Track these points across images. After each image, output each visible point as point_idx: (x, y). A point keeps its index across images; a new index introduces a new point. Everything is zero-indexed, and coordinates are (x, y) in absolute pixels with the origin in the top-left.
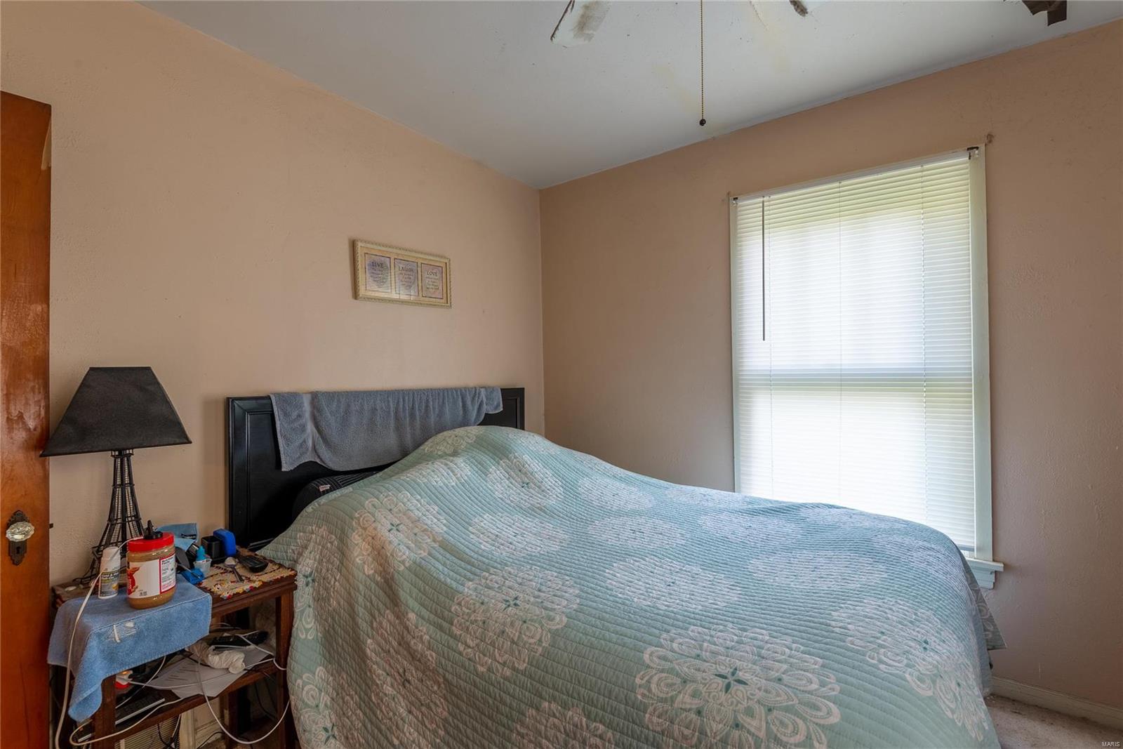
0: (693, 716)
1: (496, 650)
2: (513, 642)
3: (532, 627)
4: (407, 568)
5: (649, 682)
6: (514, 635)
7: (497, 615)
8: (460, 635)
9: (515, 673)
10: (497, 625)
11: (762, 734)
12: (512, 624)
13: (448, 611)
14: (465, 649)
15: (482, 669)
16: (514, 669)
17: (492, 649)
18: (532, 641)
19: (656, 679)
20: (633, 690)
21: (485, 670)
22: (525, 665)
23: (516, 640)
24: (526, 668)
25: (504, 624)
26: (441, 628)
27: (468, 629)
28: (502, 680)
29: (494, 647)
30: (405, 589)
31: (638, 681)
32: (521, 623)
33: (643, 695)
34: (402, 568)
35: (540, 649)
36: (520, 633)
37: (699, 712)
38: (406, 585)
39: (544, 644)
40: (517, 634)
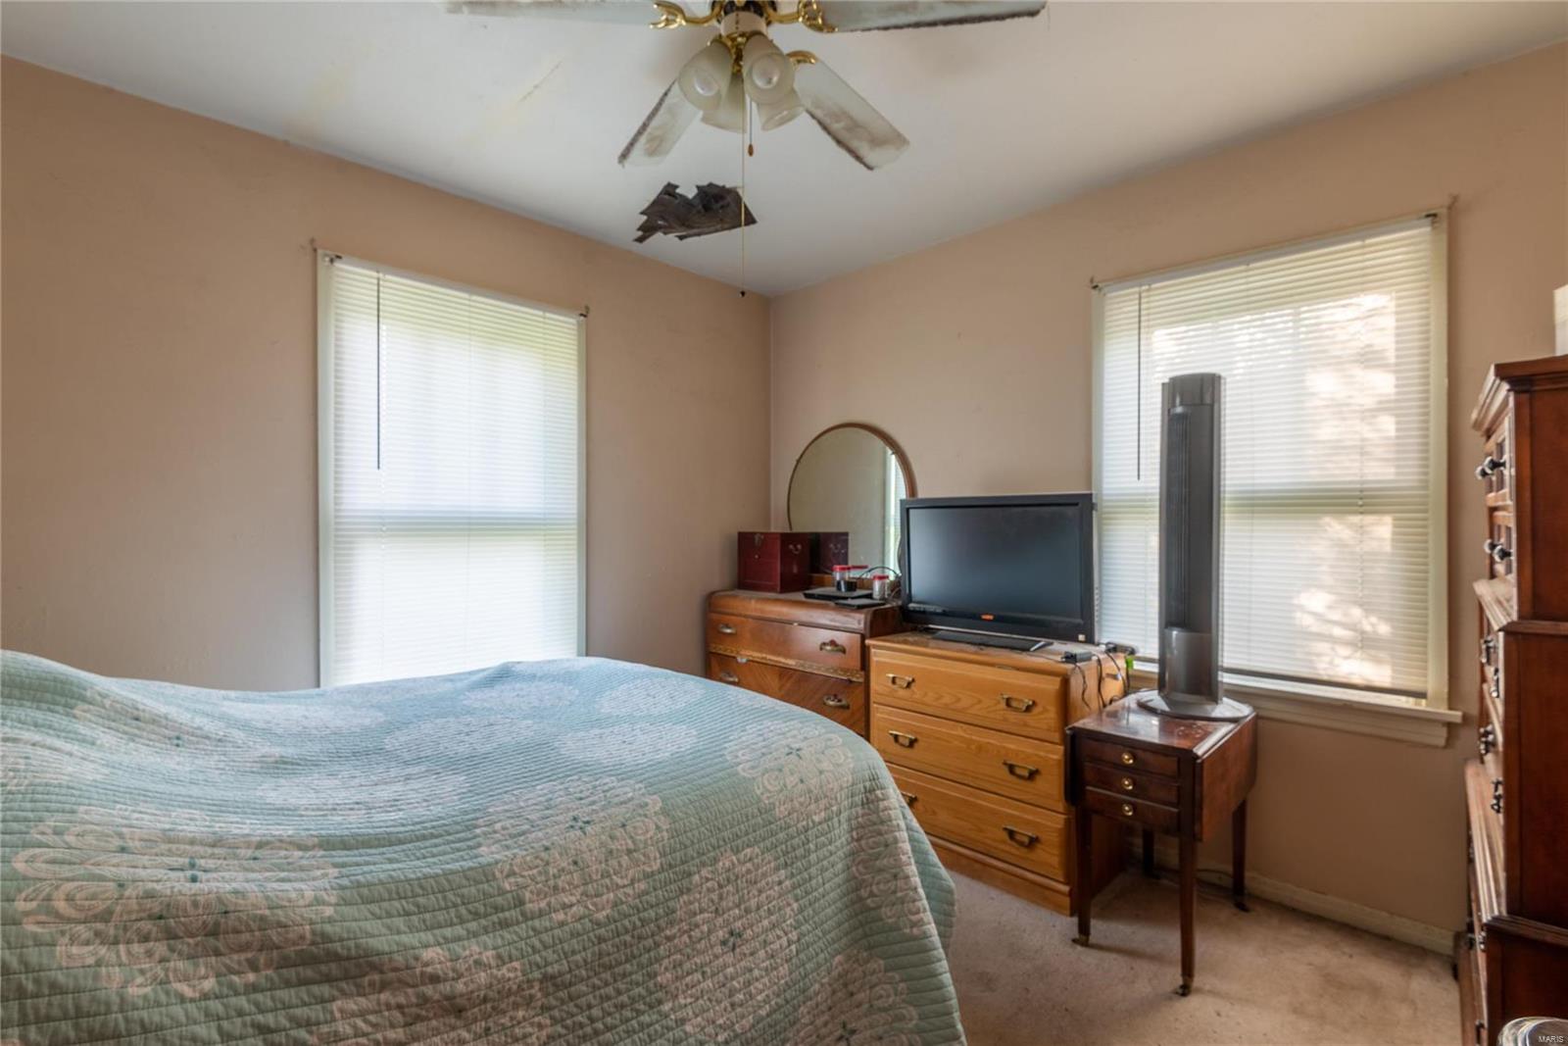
0: (800, 786)
1: (614, 877)
2: (629, 852)
3: (637, 824)
4: (338, 905)
5: (764, 787)
6: (627, 844)
7: (584, 845)
8: (549, 904)
9: (650, 880)
10: (595, 852)
11: (832, 768)
12: (612, 838)
13: (499, 895)
14: (566, 914)
15: (604, 913)
16: (647, 876)
17: (607, 881)
18: (651, 834)
19: (766, 783)
20: (759, 800)
21: (608, 911)
22: (658, 861)
23: (631, 846)
24: (661, 864)
25: (602, 844)
26: (504, 924)
27: (555, 888)
28: (637, 901)
29: (609, 876)
30: (376, 932)
31: (758, 792)
32: (622, 830)
33: (768, 798)
34: (329, 911)
35: (665, 834)
36: (631, 837)
37: (802, 781)
38: (369, 926)
39: (664, 827)
40: (629, 842)
